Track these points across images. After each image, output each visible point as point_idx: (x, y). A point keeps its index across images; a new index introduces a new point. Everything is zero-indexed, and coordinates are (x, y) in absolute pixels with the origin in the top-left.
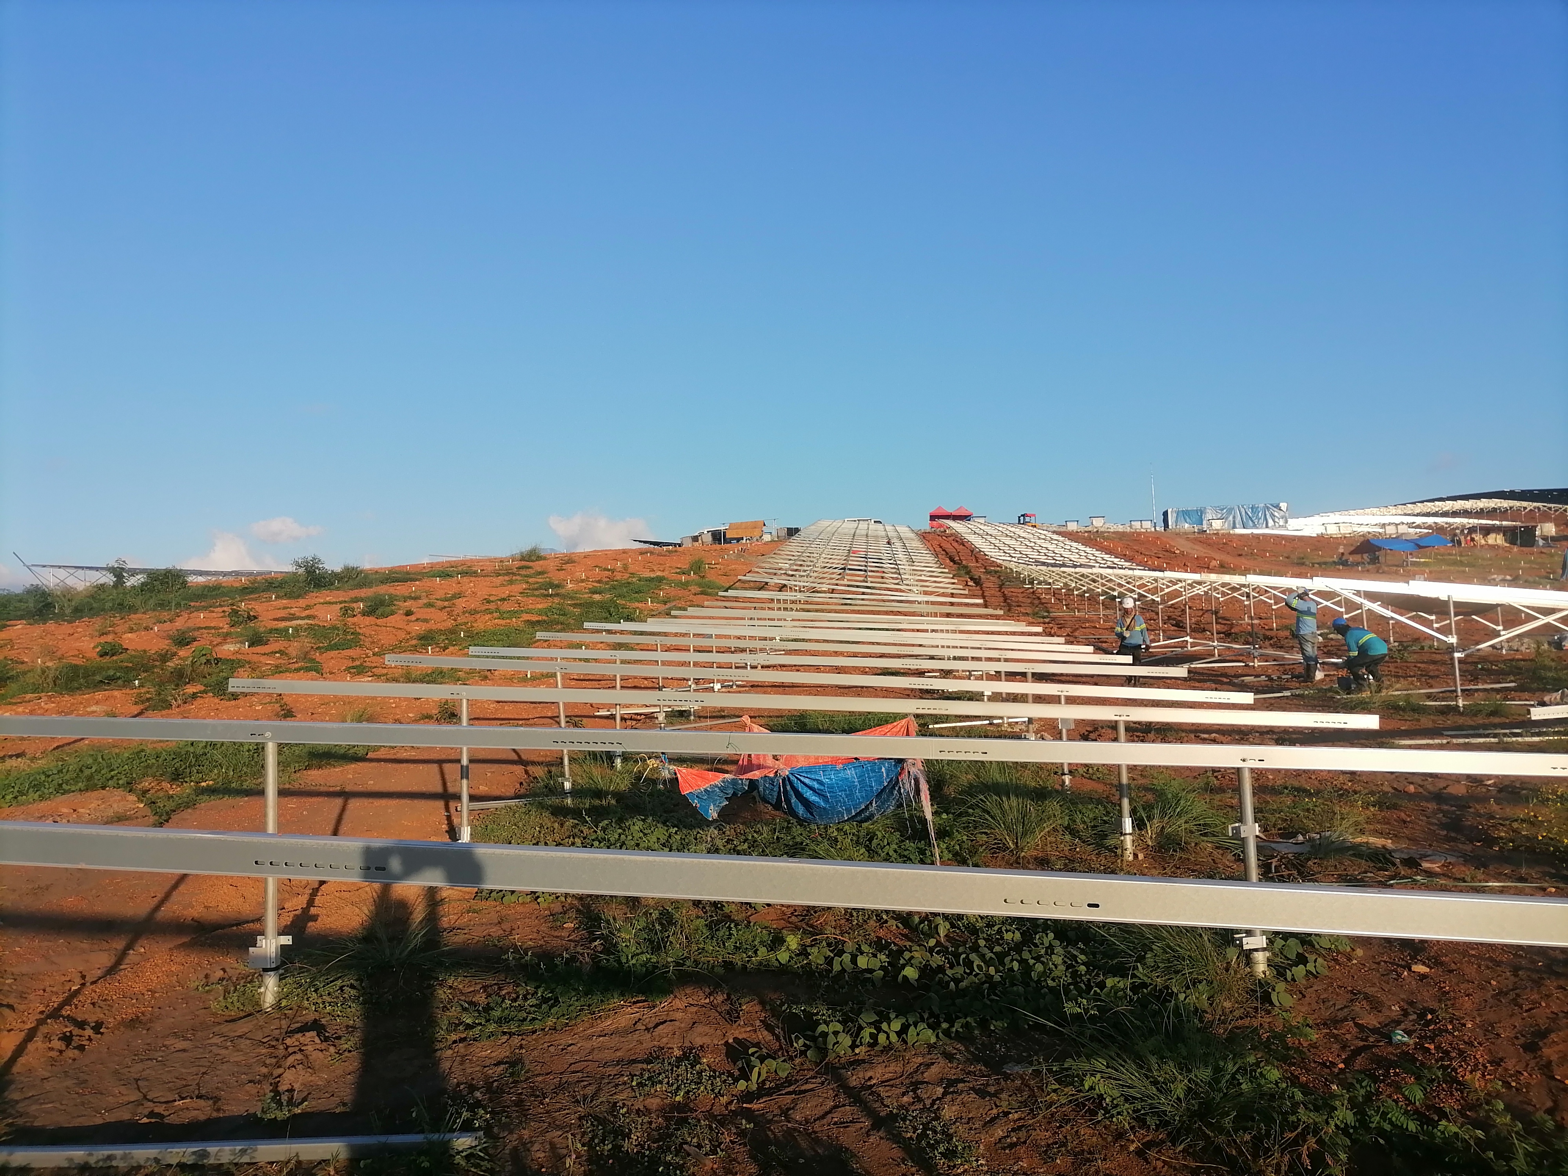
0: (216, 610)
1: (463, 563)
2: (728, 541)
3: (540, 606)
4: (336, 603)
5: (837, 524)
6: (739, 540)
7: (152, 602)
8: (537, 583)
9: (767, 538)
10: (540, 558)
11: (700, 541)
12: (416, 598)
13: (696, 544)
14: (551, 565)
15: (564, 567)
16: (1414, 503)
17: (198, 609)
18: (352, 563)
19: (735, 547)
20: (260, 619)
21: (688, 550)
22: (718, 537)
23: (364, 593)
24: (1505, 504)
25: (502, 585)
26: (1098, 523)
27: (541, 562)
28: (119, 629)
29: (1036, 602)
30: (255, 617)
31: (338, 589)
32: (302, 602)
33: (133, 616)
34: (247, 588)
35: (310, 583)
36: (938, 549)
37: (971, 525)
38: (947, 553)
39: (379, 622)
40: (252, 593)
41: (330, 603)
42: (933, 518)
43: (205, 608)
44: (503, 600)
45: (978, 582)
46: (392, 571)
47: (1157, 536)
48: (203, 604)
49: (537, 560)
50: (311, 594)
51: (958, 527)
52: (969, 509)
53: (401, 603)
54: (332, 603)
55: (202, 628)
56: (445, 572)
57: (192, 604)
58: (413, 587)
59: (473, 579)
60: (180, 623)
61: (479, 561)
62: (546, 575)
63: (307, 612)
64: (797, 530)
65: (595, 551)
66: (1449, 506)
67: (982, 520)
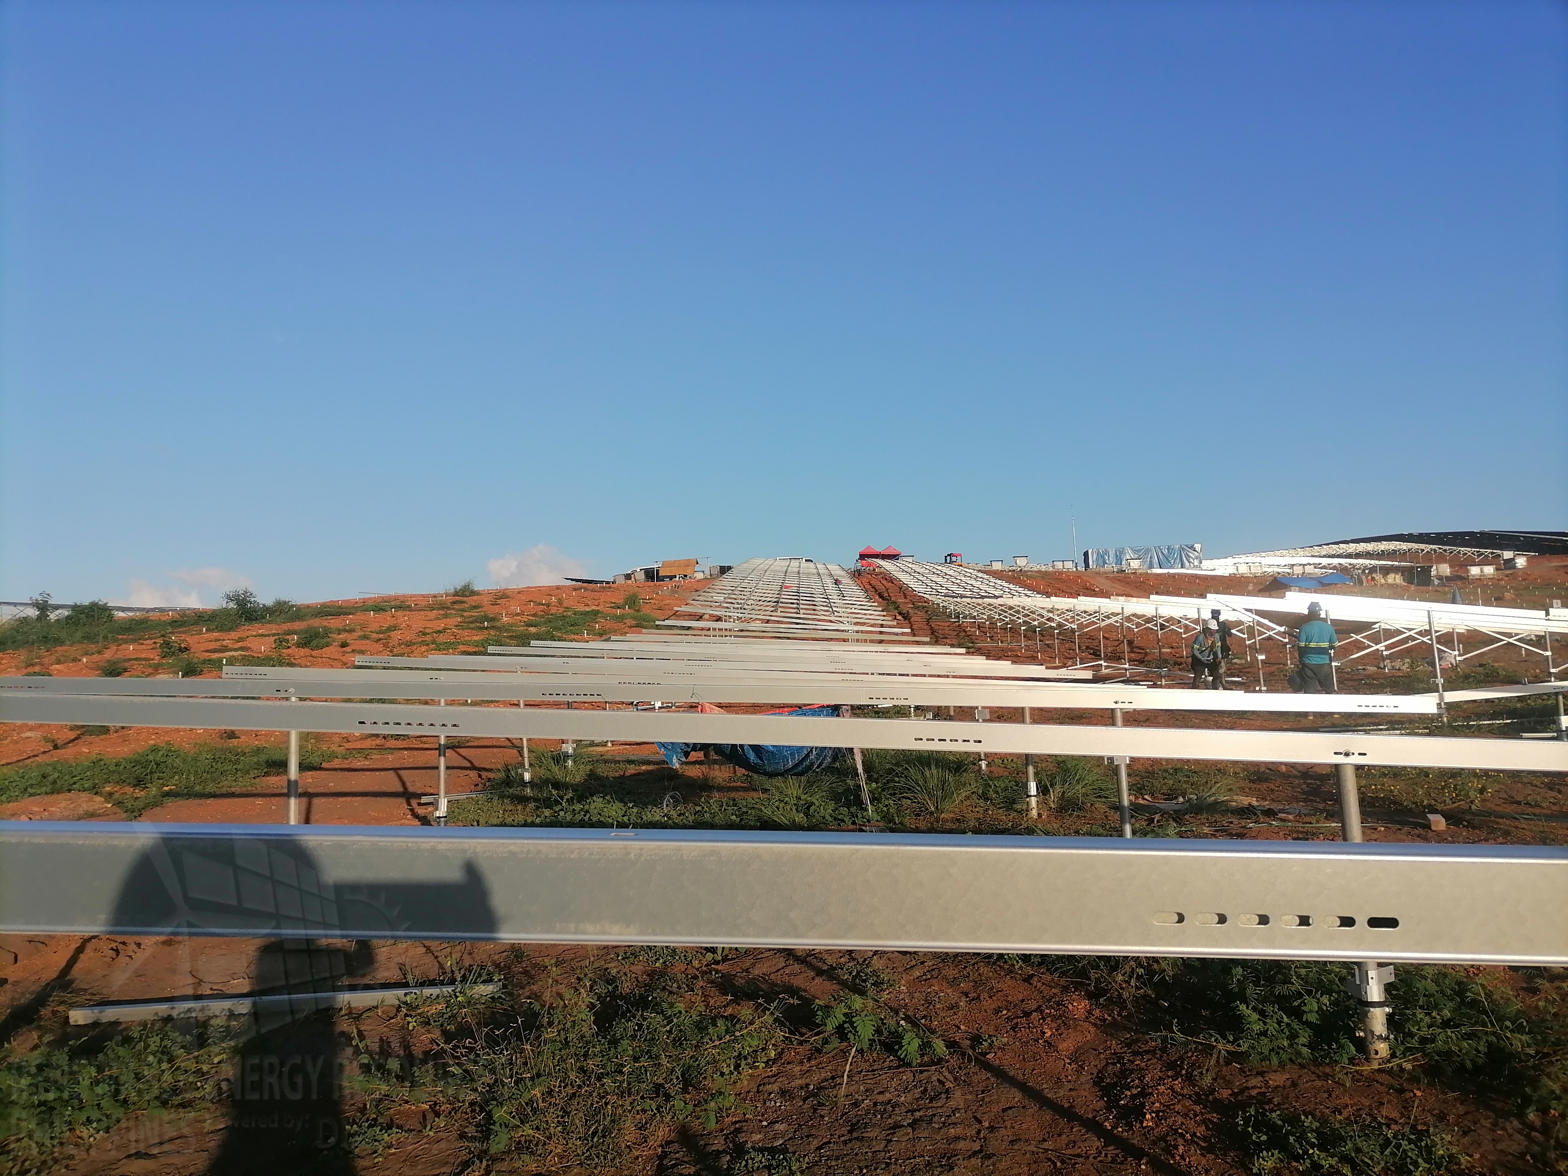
0: (145, 642)
1: (396, 598)
2: (661, 579)
3: (476, 638)
4: (269, 635)
5: (770, 562)
6: (672, 577)
7: (79, 634)
8: (472, 616)
9: (700, 576)
10: (473, 593)
11: (633, 579)
12: (350, 631)
13: (630, 582)
14: (485, 601)
15: (499, 601)
16: (1320, 546)
17: (126, 642)
18: (284, 598)
19: (668, 585)
20: (192, 650)
21: (622, 586)
22: (651, 575)
23: (298, 625)
24: (1405, 546)
25: (437, 619)
26: (1022, 562)
27: (475, 598)
28: (46, 661)
29: (962, 634)
30: (186, 649)
31: (269, 622)
32: (234, 635)
33: (59, 648)
34: (176, 622)
35: (241, 617)
36: (868, 587)
37: (900, 563)
38: (876, 591)
39: (315, 653)
40: (181, 626)
41: (263, 635)
42: (863, 557)
43: (134, 641)
44: (440, 632)
45: (906, 617)
46: (324, 605)
47: (1078, 575)
48: (130, 637)
49: (470, 595)
50: (243, 627)
51: (887, 565)
52: (897, 548)
53: (335, 636)
54: (265, 636)
55: (132, 660)
56: (379, 606)
57: (120, 637)
58: (348, 620)
59: (408, 613)
60: (108, 655)
61: (412, 596)
62: (480, 610)
63: (240, 644)
64: (729, 568)
65: (528, 587)
66: (1352, 548)
67: (910, 559)
